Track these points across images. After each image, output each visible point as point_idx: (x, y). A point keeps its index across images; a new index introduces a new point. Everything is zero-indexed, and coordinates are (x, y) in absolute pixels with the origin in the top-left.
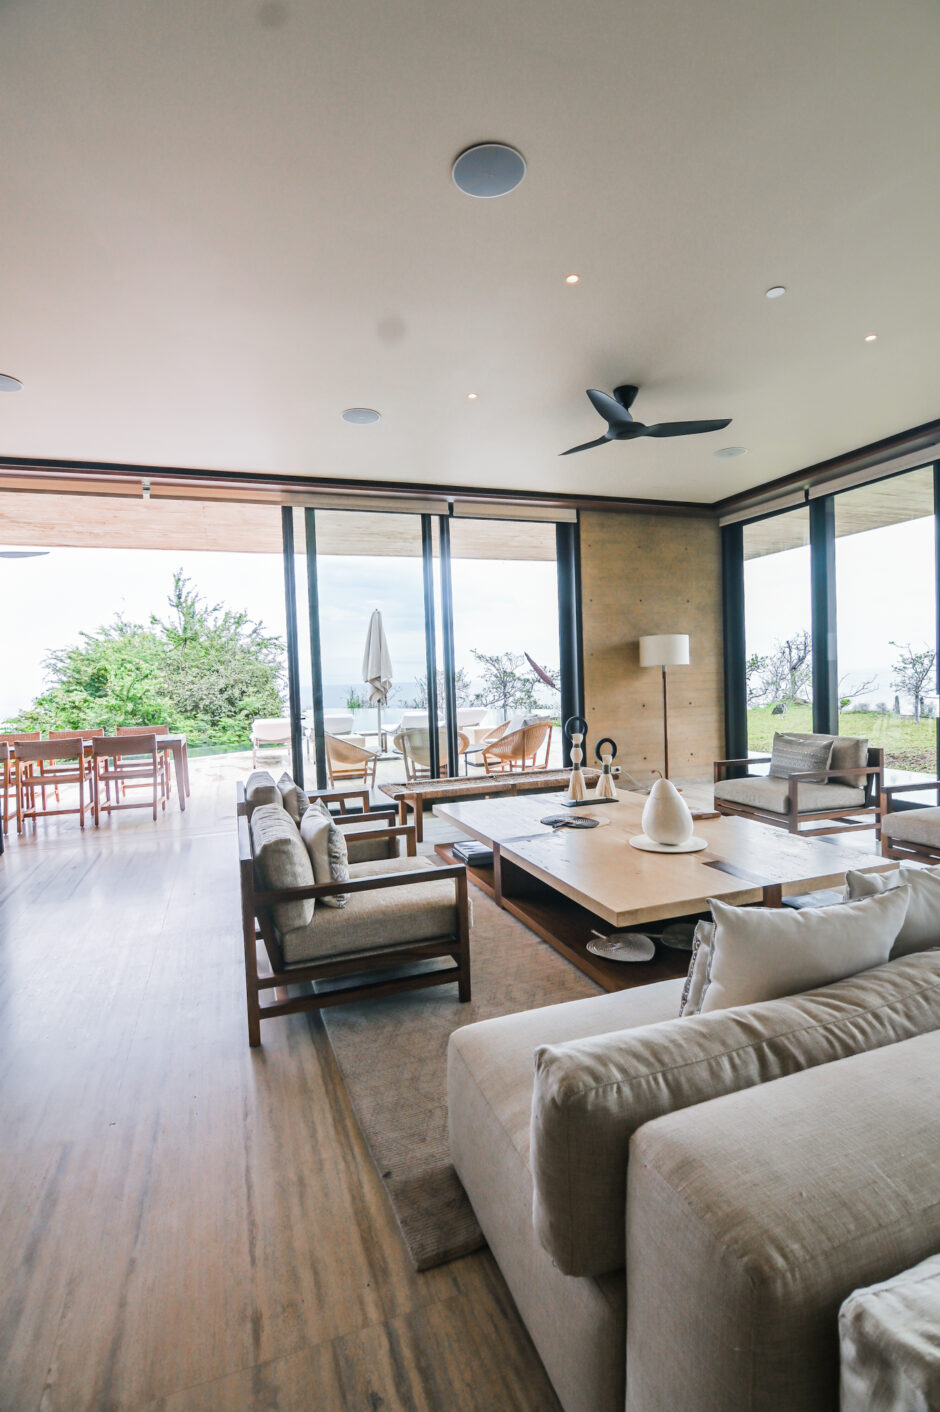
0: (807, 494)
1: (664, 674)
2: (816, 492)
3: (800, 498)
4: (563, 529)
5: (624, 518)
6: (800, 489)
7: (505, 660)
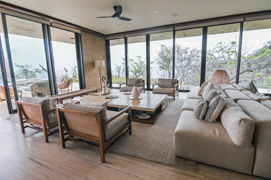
0: (124, 36)
1: (100, 68)
2: (126, 36)
3: (123, 36)
4: (77, 34)
5: (89, 34)
6: (123, 35)
7: (25, 66)
